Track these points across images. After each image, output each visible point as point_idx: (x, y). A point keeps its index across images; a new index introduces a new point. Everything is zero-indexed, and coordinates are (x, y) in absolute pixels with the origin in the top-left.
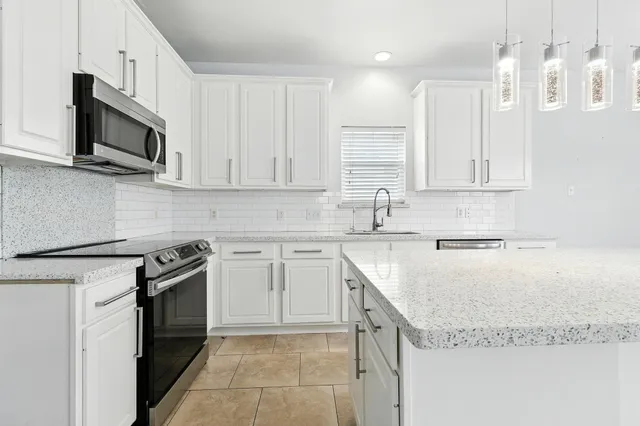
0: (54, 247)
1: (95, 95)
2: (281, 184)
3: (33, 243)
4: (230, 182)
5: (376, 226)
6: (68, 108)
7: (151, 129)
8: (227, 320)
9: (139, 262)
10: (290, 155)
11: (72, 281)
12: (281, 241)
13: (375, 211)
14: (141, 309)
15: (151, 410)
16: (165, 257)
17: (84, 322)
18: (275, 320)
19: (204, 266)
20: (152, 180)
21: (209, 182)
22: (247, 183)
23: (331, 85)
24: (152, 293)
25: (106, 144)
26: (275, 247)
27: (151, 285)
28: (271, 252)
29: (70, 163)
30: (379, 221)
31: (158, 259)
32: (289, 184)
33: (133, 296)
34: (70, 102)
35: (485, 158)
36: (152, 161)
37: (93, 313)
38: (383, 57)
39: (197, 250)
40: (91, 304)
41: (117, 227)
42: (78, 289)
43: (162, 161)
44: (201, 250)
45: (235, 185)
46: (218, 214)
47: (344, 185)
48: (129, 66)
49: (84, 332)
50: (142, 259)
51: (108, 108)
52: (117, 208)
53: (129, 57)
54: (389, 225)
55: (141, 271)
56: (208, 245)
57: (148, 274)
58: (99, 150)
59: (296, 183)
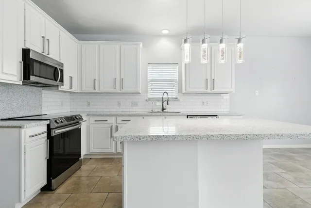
0: (16, 117)
1: (31, 57)
2: (118, 90)
3: (7, 115)
4: (95, 89)
5: (163, 109)
6: (20, 62)
7: (56, 68)
8: (93, 150)
9: (48, 122)
10: (122, 77)
11: (20, 127)
12: (116, 116)
13: (163, 102)
14: (48, 140)
15: (53, 180)
16: (59, 121)
17: (25, 143)
18: (114, 151)
19: (79, 125)
20: (58, 89)
21: (86, 89)
22: (102, 90)
23: (141, 45)
24: (53, 134)
25: (35, 76)
26: (113, 119)
27: (53, 131)
28: (112, 121)
29: (21, 84)
30: (165, 107)
31: (56, 121)
32: (122, 90)
33: (45, 135)
34: (21, 60)
35: (213, 78)
36: (56, 81)
37: (28, 139)
38: (165, 32)
39: (75, 119)
40: (27, 136)
41: (43, 109)
42: (23, 130)
43: (62, 81)
44: (77, 119)
45: (97, 91)
46: (91, 104)
47: (149, 90)
48: (46, 42)
49: (25, 146)
50: (49, 121)
51: (36, 61)
52: (43, 101)
53: (46, 38)
54: (169, 109)
55: (48, 126)
56: (81, 117)
57: (51, 127)
58: (32, 78)
59: (125, 90)
